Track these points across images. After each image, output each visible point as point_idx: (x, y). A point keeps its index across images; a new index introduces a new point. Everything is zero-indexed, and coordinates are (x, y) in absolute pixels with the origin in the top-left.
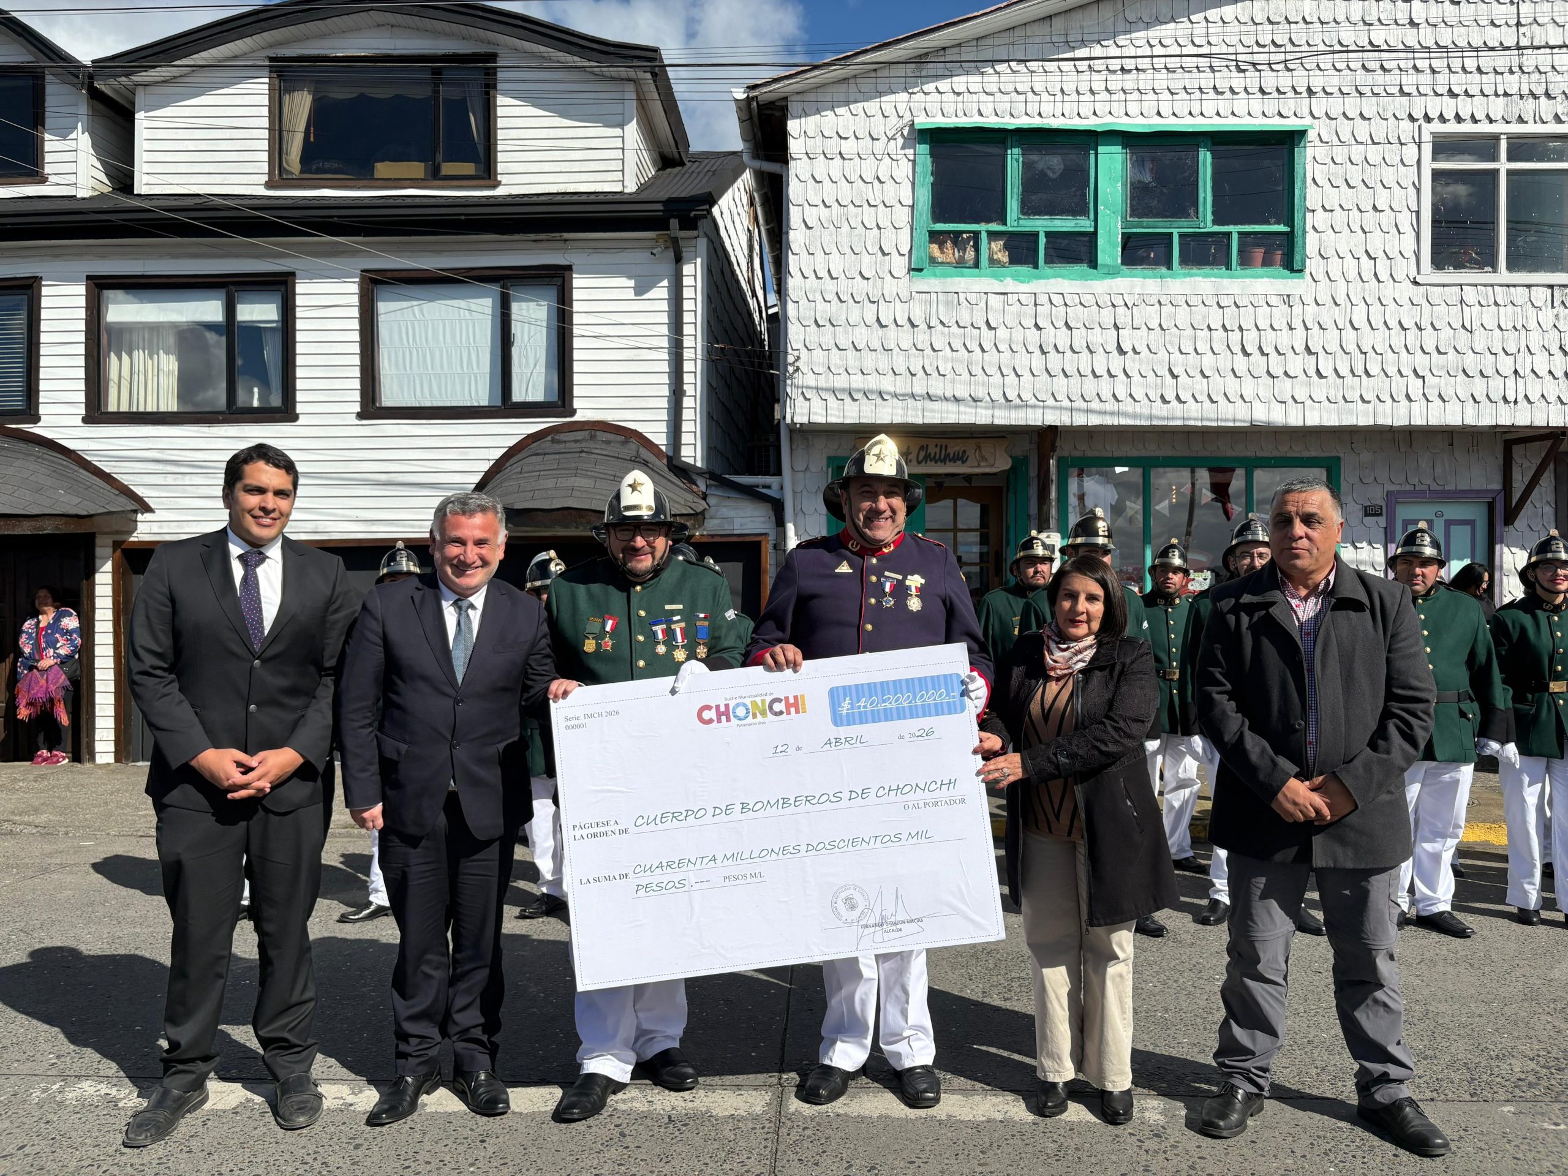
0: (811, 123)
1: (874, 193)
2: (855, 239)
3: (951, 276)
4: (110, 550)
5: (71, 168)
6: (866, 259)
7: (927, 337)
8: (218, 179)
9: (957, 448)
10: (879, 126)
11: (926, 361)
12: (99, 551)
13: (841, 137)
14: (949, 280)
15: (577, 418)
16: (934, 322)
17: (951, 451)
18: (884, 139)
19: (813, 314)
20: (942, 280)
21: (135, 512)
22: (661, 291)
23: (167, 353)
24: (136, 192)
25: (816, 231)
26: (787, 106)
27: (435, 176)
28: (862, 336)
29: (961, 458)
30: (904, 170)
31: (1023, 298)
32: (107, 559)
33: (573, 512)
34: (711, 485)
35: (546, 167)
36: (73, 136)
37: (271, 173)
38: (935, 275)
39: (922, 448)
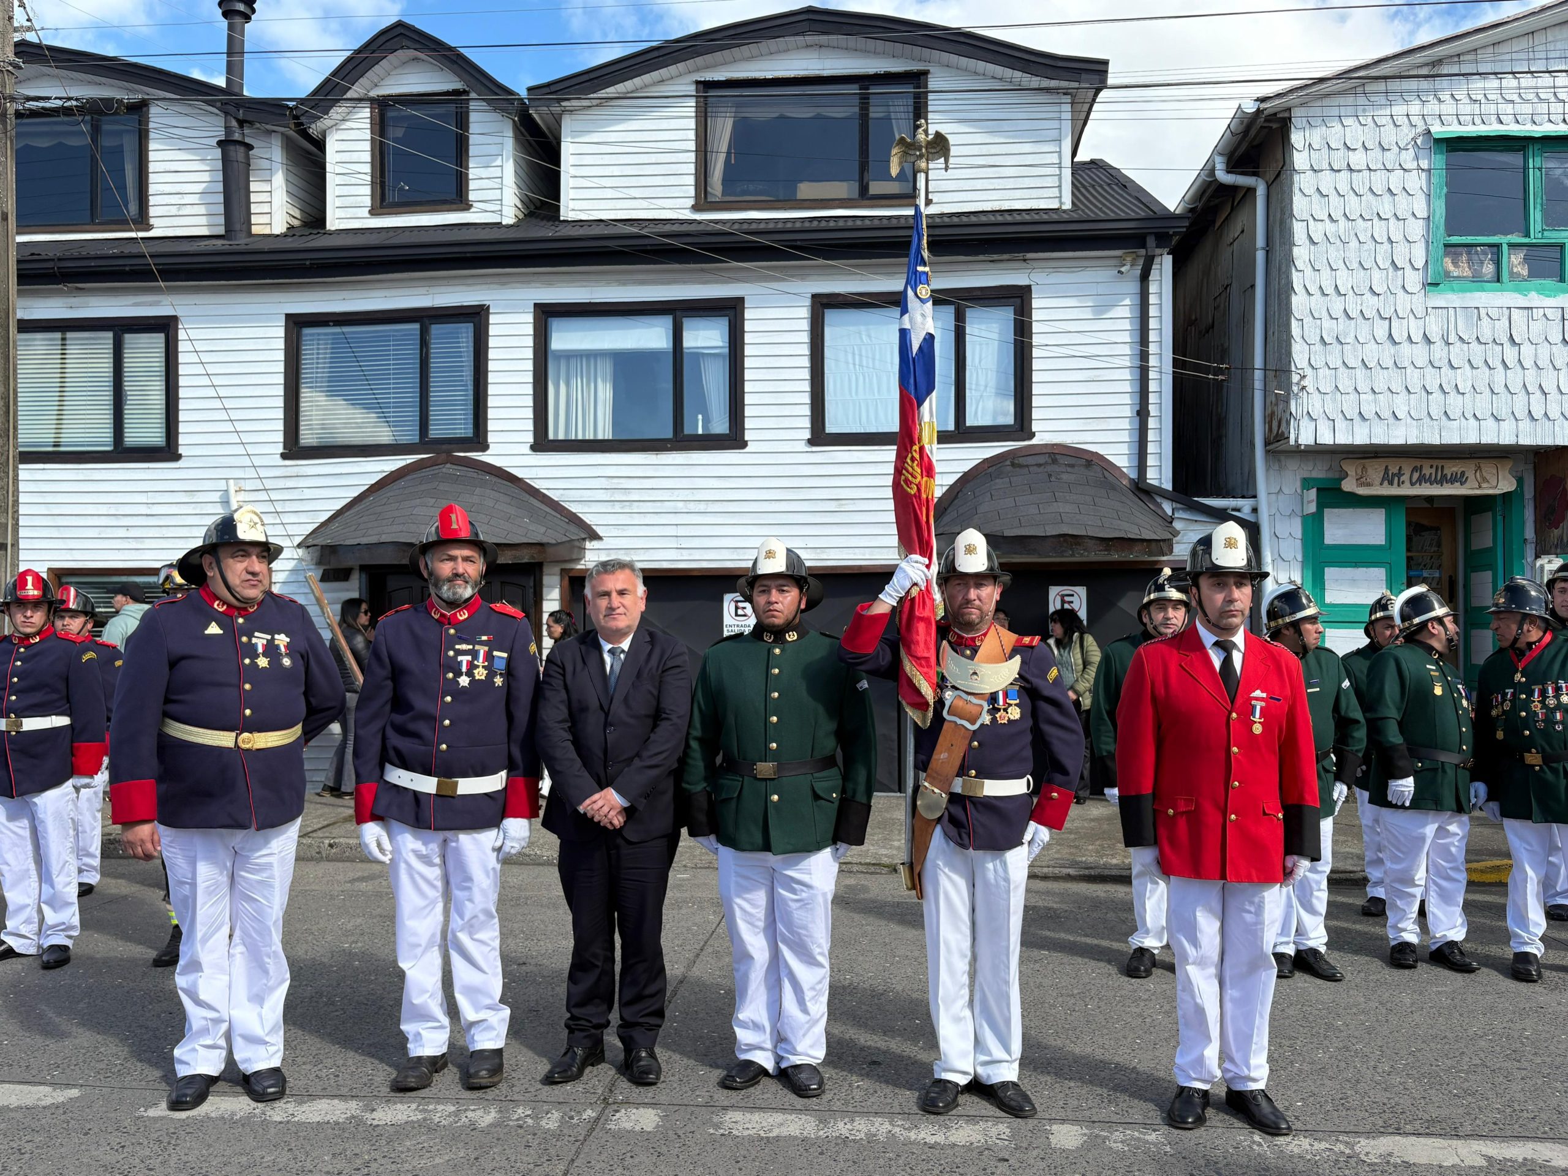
0: (1316, 136)
1: (1386, 207)
2: (1364, 255)
3: (1470, 291)
4: (556, 579)
5: (495, 194)
6: (1377, 275)
7: (1445, 354)
8: (644, 204)
9: (1455, 469)
10: (1389, 136)
11: (1443, 379)
12: (547, 580)
13: (1349, 148)
14: (1468, 294)
15: (1034, 441)
16: (1452, 338)
17: (1448, 472)
18: (1396, 149)
19: (1318, 331)
20: (1461, 295)
21: (584, 539)
22: (1124, 311)
23: (604, 381)
24: (562, 218)
25: (1322, 248)
26: (1290, 119)
27: (865, 197)
28: (1371, 353)
29: (1460, 479)
30: (1416, 182)
31: (1548, 312)
32: (553, 587)
33: (1070, 539)
34: (1179, 509)
35: (979, 184)
36: (498, 162)
37: (697, 196)
38: (1453, 290)
39: (1415, 469)
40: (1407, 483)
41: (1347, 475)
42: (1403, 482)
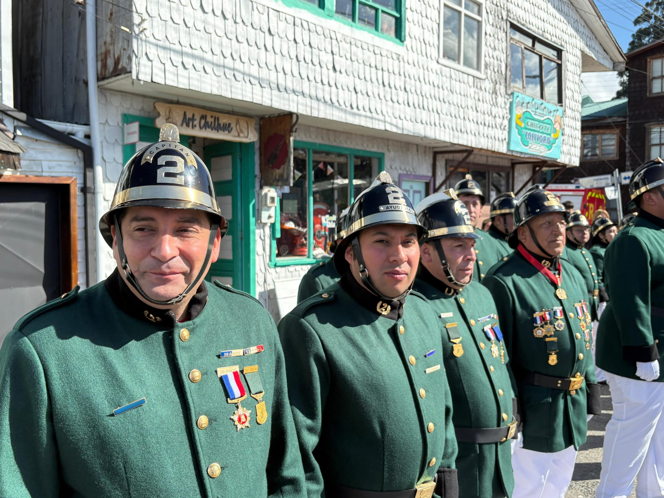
9: (225, 121)
11: (233, 48)
16: (238, 20)
17: (221, 122)
29: (227, 128)
31: (288, 17)
34: (21, 127)
39: (202, 117)
40: (198, 126)
41: (159, 115)
42: (195, 126)
